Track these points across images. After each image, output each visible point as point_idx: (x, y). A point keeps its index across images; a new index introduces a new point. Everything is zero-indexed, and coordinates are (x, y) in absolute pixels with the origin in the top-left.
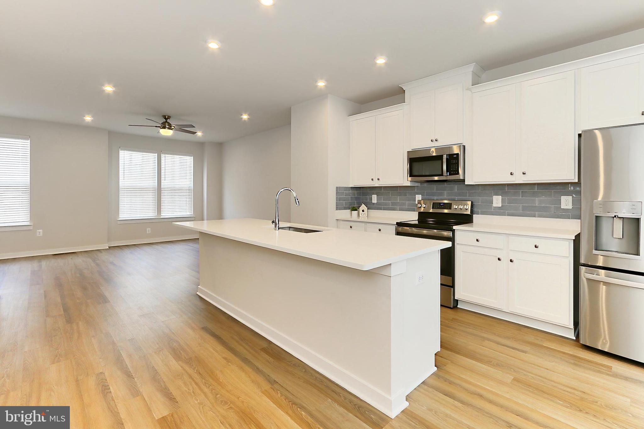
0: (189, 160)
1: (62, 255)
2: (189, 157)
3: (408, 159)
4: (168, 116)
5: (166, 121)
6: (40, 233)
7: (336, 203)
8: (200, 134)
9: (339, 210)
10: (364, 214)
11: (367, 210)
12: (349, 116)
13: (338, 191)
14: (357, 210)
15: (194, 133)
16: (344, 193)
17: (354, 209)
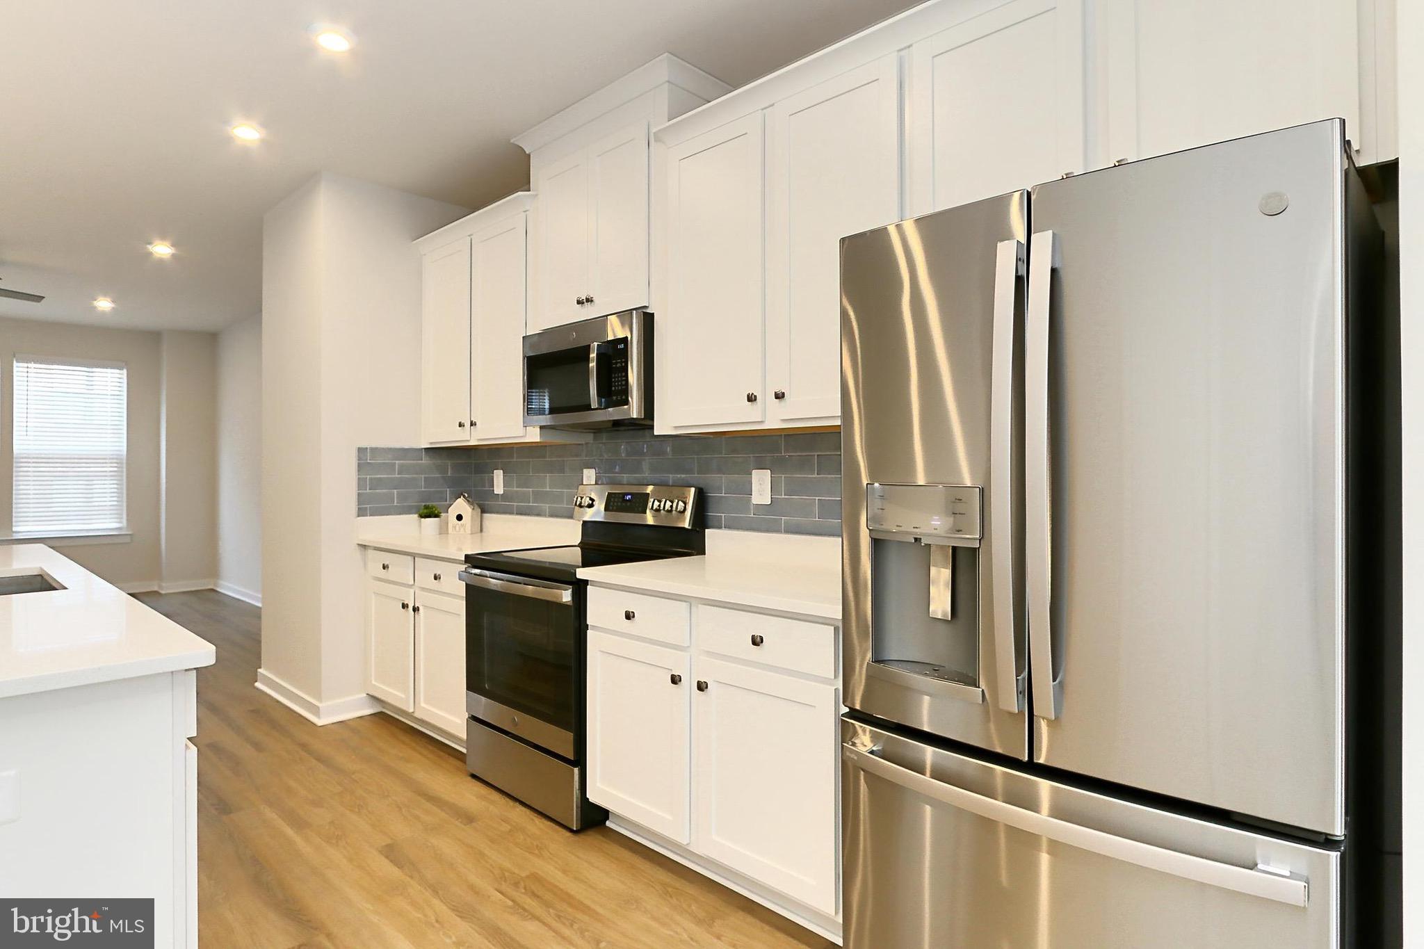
0: (119, 378)
3: (524, 359)
7: (359, 494)
8: (104, 304)
9: (371, 515)
10: (462, 525)
11: (480, 514)
12: (415, 240)
13: (368, 459)
14: (437, 516)
15: (37, 299)
16: (394, 465)
17: (429, 512)
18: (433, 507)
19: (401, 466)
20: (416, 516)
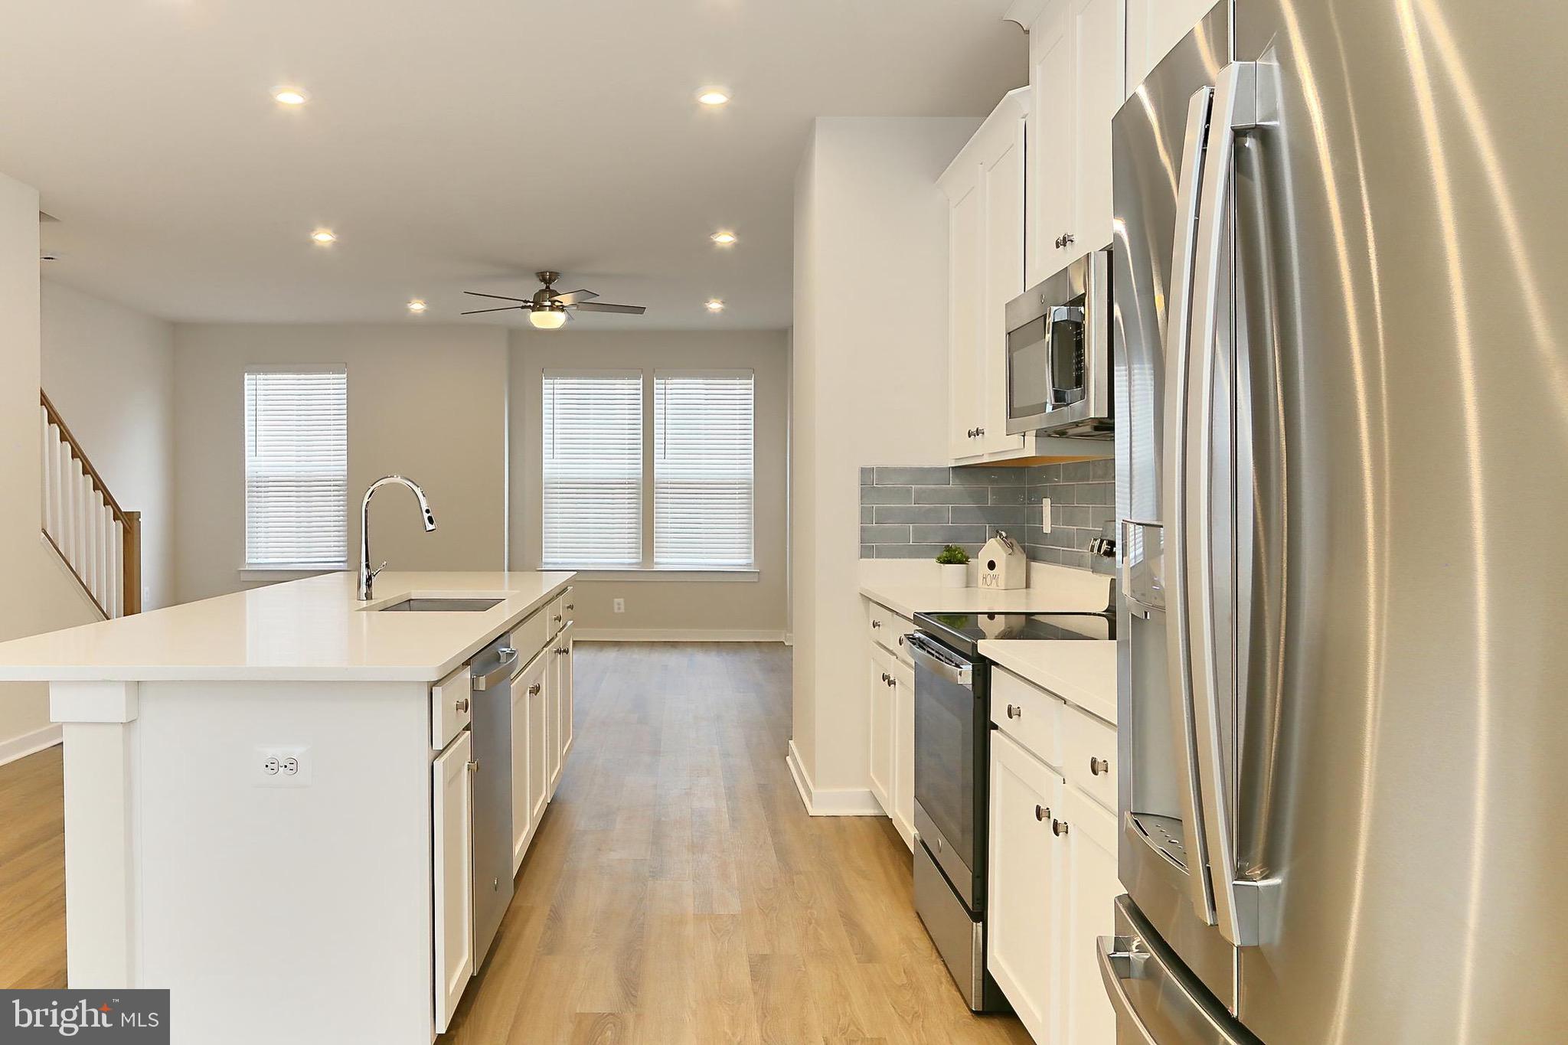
0: (742, 390)
2: (741, 381)
3: (1007, 338)
4: (550, 273)
5: (548, 287)
7: (863, 530)
8: (715, 306)
9: (877, 557)
10: (996, 575)
11: (1026, 563)
12: (936, 180)
13: (872, 482)
14: (961, 562)
15: (640, 310)
16: (909, 491)
17: (952, 557)
18: (958, 549)
19: (919, 492)
20: (934, 561)
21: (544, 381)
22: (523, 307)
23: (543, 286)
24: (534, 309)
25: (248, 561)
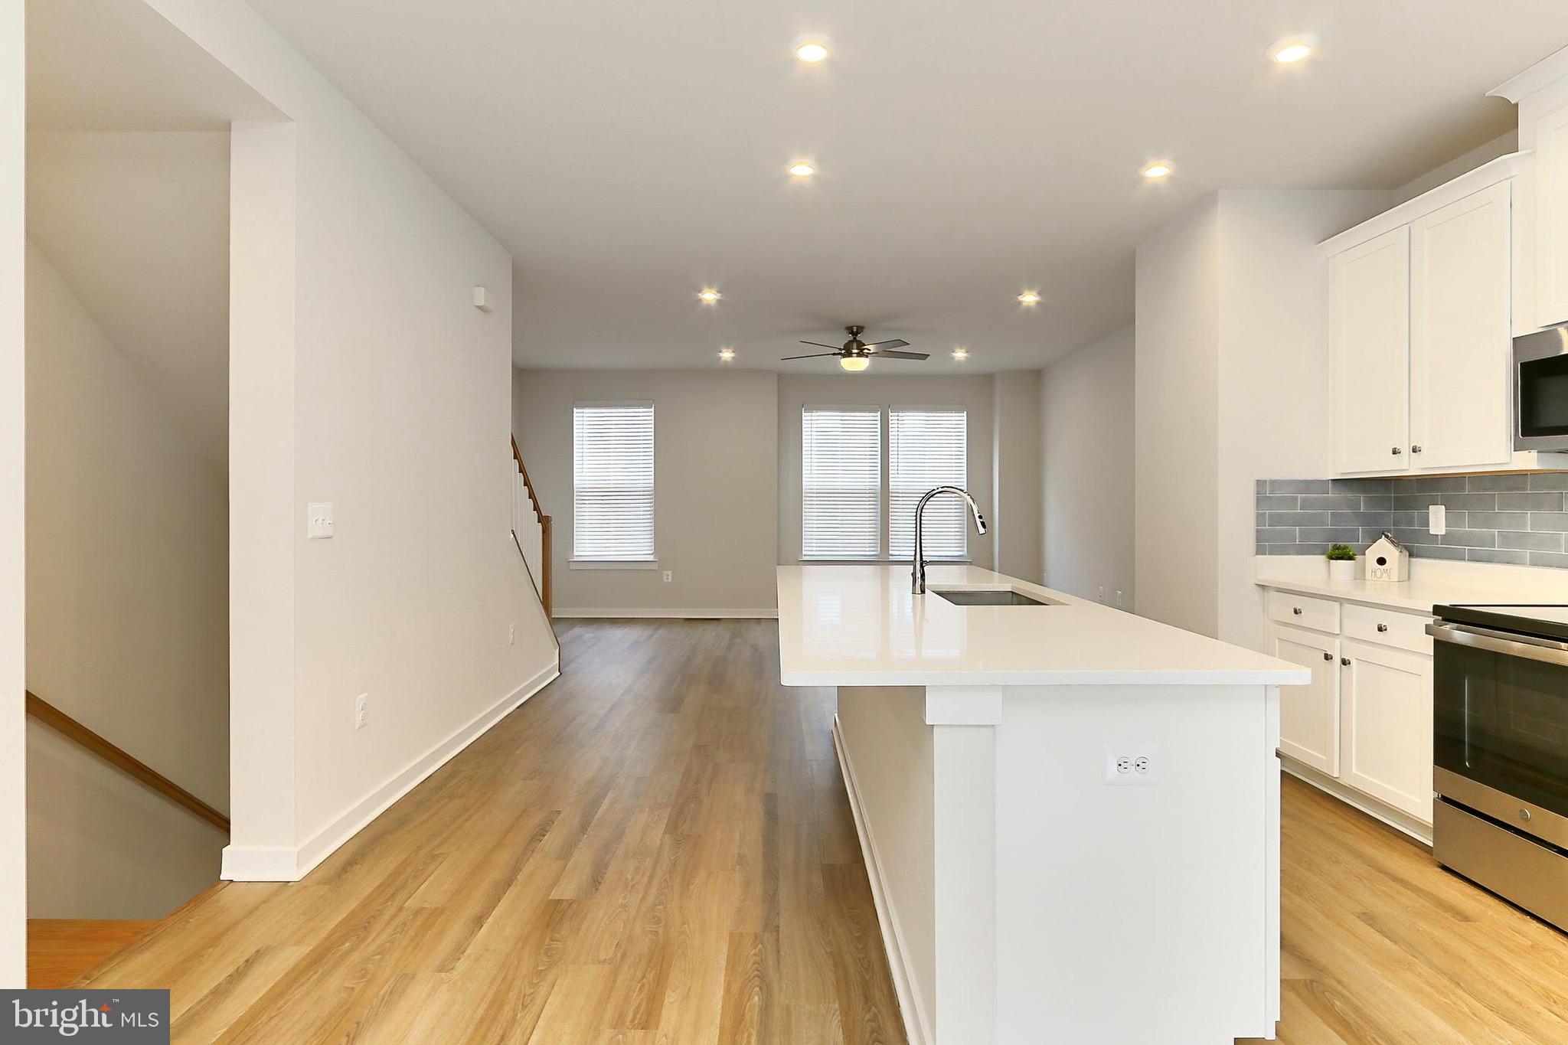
0: (957, 421)
1: (713, 621)
2: (956, 414)
3: (1515, 365)
4: (857, 327)
5: (855, 338)
6: (668, 576)
7: (1257, 531)
8: (960, 355)
9: (1269, 554)
10: (1386, 571)
11: (1407, 558)
12: (1320, 242)
13: (1266, 493)
14: (1351, 558)
15: (924, 357)
16: (1296, 499)
17: (1341, 554)
18: (1346, 547)
19: (1304, 500)
20: (1323, 558)
21: (804, 414)
22: (834, 354)
23: (852, 339)
24: (844, 356)
25: (575, 553)
